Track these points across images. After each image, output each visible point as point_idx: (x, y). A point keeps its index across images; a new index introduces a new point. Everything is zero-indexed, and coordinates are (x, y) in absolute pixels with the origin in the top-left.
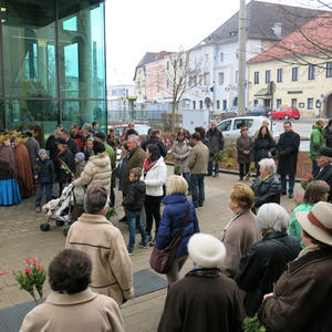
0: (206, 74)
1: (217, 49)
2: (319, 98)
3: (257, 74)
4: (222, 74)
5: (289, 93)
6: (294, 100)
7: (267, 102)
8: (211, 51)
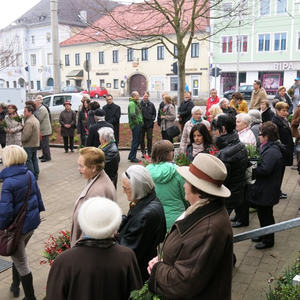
0: (18, 55)
1: (28, 32)
2: (123, 79)
3: (67, 57)
4: (34, 56)
5: (98, 74)
6: (102, 81)
7: (78, 83)
8: (22, 33)
